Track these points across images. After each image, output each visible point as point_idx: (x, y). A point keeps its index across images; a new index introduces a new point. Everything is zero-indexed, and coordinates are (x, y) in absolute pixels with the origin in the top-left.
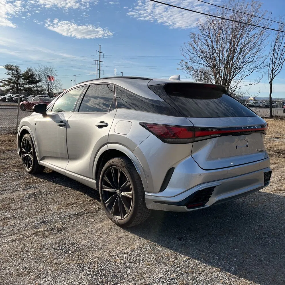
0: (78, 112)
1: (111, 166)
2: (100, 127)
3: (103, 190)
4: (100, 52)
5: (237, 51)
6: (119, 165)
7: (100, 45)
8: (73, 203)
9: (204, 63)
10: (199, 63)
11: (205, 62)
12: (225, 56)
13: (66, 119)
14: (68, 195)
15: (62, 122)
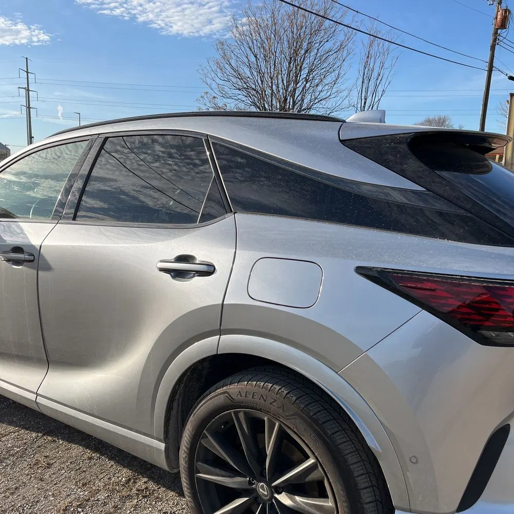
0: (74, 219)
1: (233, 405)
2: (178, 274)
3: (200, 479)
4: (27, 72)
5: (301, 79)
6: (274, 408)
7: (27, 58)
8: (79, 506)
9: (244, 99)
10: (235, 98)
11: (246, 97)
12: (280, 86)
13: (35, 242)
14: (49, 466)
15: (17, 249)
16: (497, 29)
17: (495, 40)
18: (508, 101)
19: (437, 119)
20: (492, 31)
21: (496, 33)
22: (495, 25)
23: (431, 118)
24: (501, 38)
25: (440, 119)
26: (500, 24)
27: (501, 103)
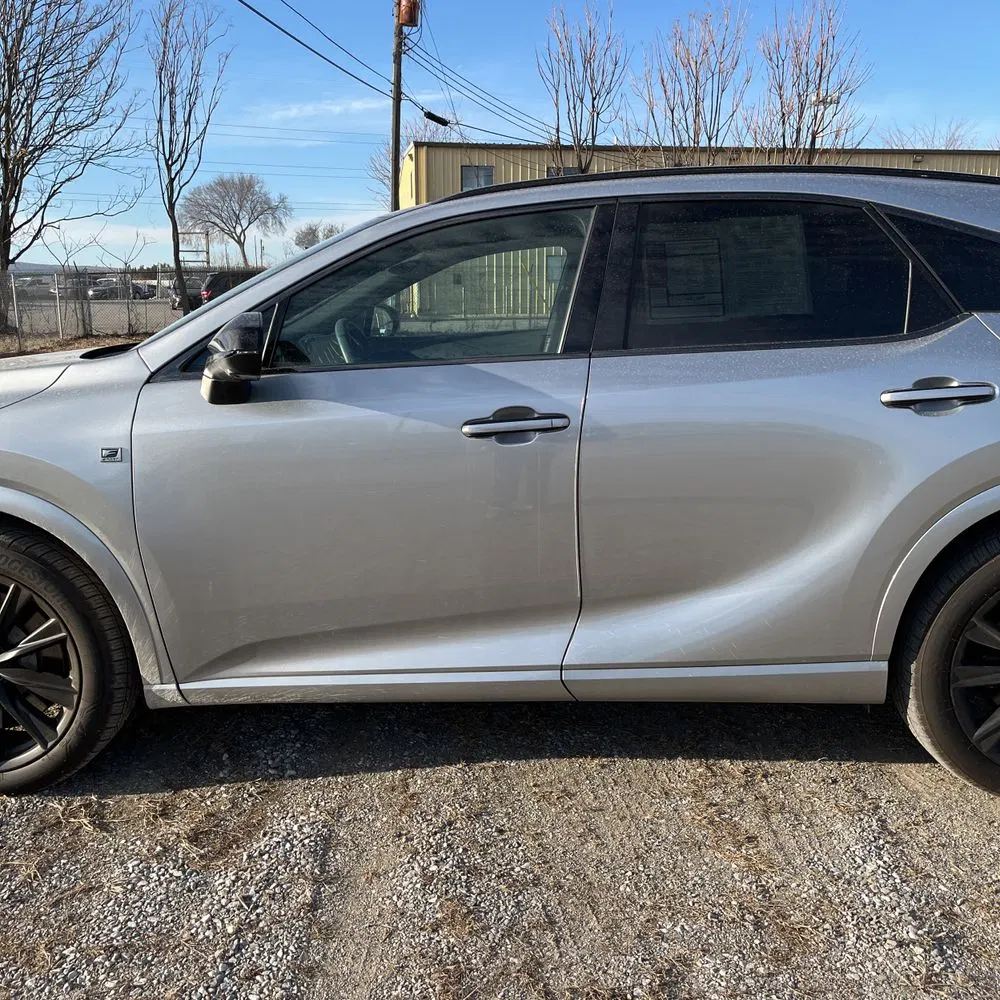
0: (626, 346)
16: (403, 24)
17: (399, 45)
18: (410, 156)
19: (236, 180)
20: (392, 29)
21: (400, 33)
22: (398, 17)
23: (227, 177)
24: (410, 45)
25: (242, 180)
26: (406, 17)
27: (372, 159)
